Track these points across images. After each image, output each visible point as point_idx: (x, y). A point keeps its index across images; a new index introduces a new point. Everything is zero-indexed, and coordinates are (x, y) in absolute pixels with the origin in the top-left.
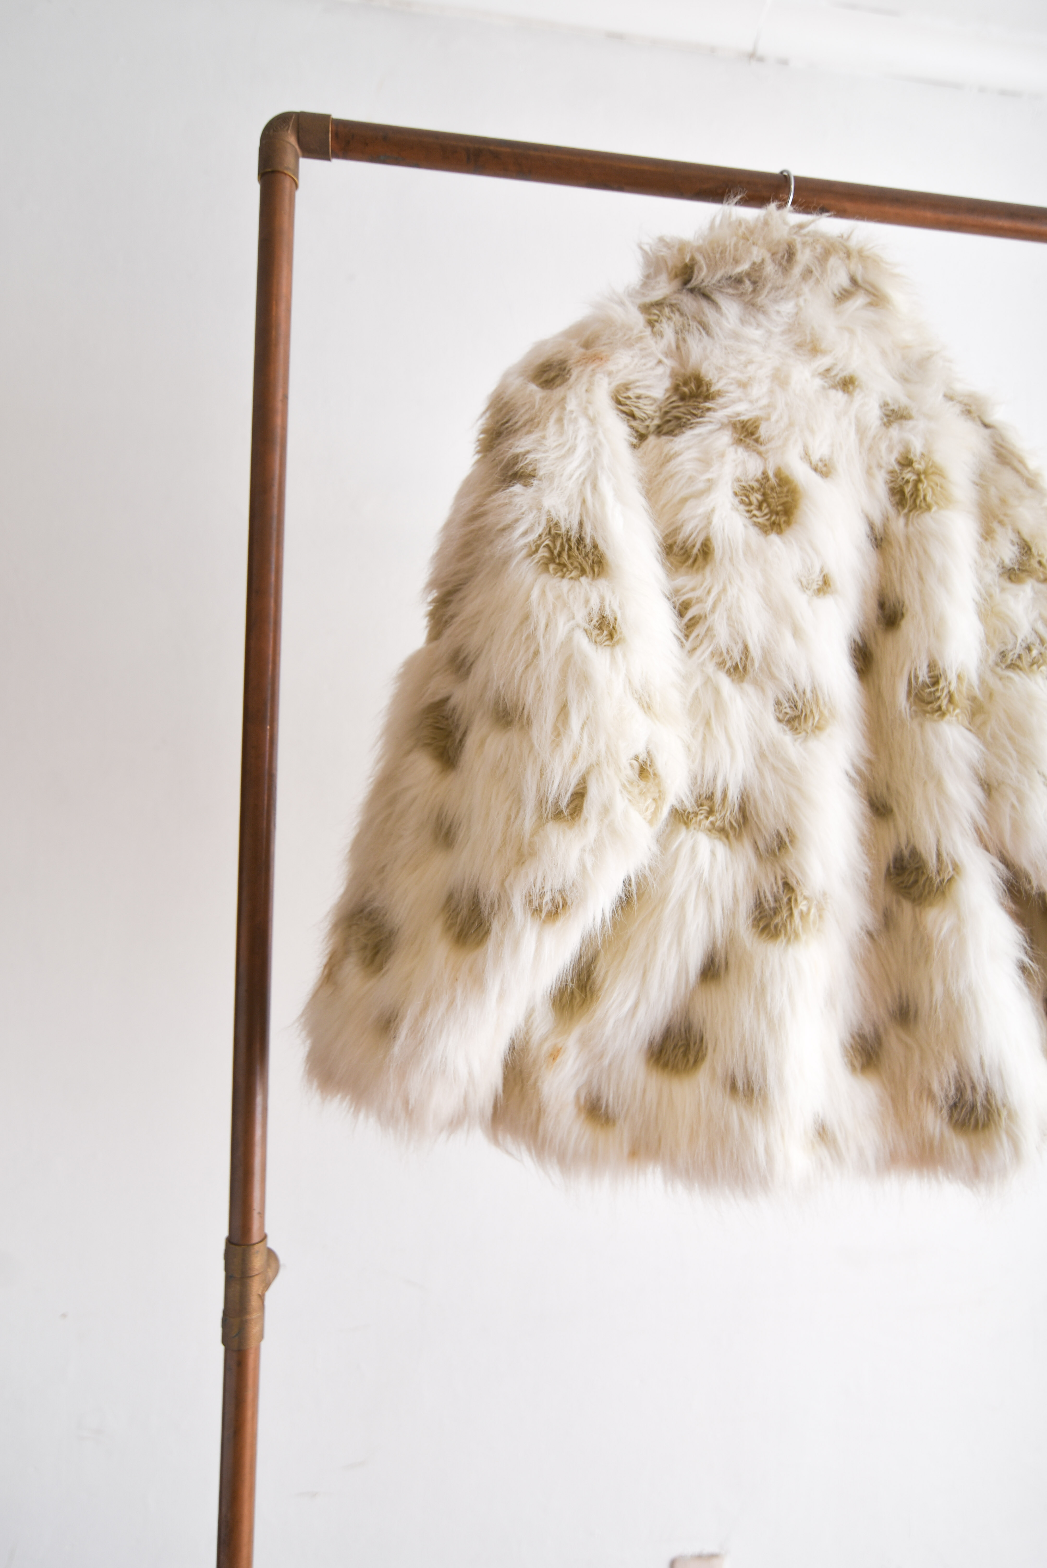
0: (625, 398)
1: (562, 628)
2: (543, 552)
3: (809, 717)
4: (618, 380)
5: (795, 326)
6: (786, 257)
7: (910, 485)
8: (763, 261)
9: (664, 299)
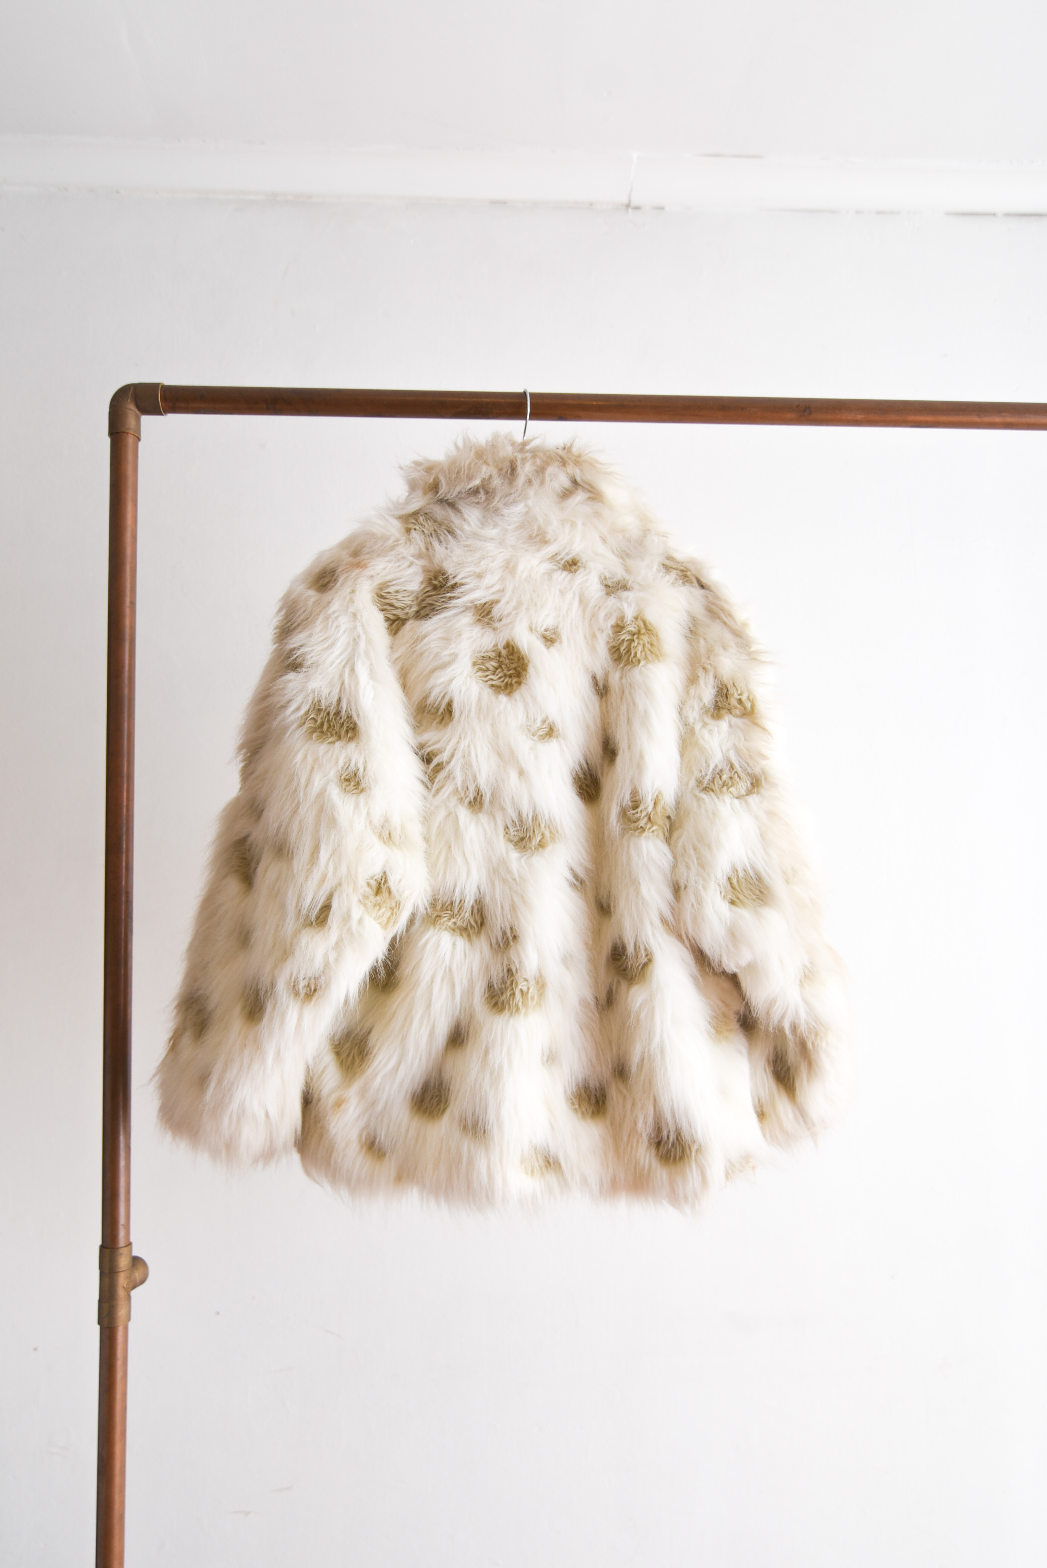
0: (385, 593)
1: (318, 782)
2: (309, 724)
3: (533, 838)
4: (378, 581)
5: (527, 521)
6: (509, 472)
7: (625, 644)
8: (491, 477)
9: (420, 510)
